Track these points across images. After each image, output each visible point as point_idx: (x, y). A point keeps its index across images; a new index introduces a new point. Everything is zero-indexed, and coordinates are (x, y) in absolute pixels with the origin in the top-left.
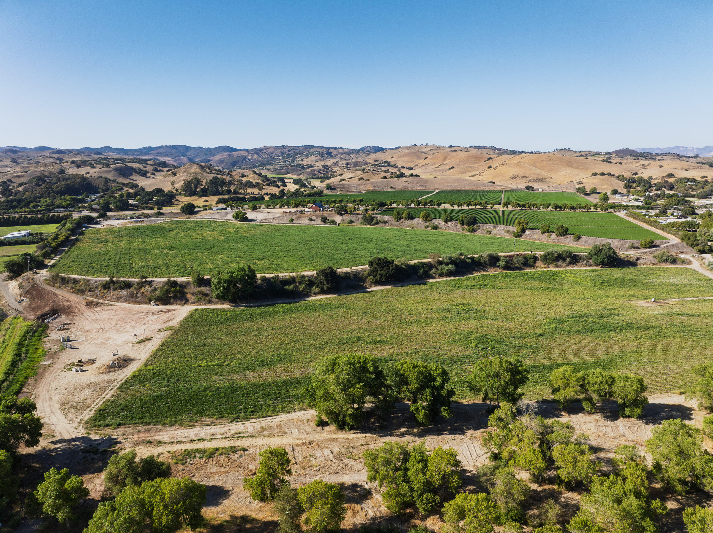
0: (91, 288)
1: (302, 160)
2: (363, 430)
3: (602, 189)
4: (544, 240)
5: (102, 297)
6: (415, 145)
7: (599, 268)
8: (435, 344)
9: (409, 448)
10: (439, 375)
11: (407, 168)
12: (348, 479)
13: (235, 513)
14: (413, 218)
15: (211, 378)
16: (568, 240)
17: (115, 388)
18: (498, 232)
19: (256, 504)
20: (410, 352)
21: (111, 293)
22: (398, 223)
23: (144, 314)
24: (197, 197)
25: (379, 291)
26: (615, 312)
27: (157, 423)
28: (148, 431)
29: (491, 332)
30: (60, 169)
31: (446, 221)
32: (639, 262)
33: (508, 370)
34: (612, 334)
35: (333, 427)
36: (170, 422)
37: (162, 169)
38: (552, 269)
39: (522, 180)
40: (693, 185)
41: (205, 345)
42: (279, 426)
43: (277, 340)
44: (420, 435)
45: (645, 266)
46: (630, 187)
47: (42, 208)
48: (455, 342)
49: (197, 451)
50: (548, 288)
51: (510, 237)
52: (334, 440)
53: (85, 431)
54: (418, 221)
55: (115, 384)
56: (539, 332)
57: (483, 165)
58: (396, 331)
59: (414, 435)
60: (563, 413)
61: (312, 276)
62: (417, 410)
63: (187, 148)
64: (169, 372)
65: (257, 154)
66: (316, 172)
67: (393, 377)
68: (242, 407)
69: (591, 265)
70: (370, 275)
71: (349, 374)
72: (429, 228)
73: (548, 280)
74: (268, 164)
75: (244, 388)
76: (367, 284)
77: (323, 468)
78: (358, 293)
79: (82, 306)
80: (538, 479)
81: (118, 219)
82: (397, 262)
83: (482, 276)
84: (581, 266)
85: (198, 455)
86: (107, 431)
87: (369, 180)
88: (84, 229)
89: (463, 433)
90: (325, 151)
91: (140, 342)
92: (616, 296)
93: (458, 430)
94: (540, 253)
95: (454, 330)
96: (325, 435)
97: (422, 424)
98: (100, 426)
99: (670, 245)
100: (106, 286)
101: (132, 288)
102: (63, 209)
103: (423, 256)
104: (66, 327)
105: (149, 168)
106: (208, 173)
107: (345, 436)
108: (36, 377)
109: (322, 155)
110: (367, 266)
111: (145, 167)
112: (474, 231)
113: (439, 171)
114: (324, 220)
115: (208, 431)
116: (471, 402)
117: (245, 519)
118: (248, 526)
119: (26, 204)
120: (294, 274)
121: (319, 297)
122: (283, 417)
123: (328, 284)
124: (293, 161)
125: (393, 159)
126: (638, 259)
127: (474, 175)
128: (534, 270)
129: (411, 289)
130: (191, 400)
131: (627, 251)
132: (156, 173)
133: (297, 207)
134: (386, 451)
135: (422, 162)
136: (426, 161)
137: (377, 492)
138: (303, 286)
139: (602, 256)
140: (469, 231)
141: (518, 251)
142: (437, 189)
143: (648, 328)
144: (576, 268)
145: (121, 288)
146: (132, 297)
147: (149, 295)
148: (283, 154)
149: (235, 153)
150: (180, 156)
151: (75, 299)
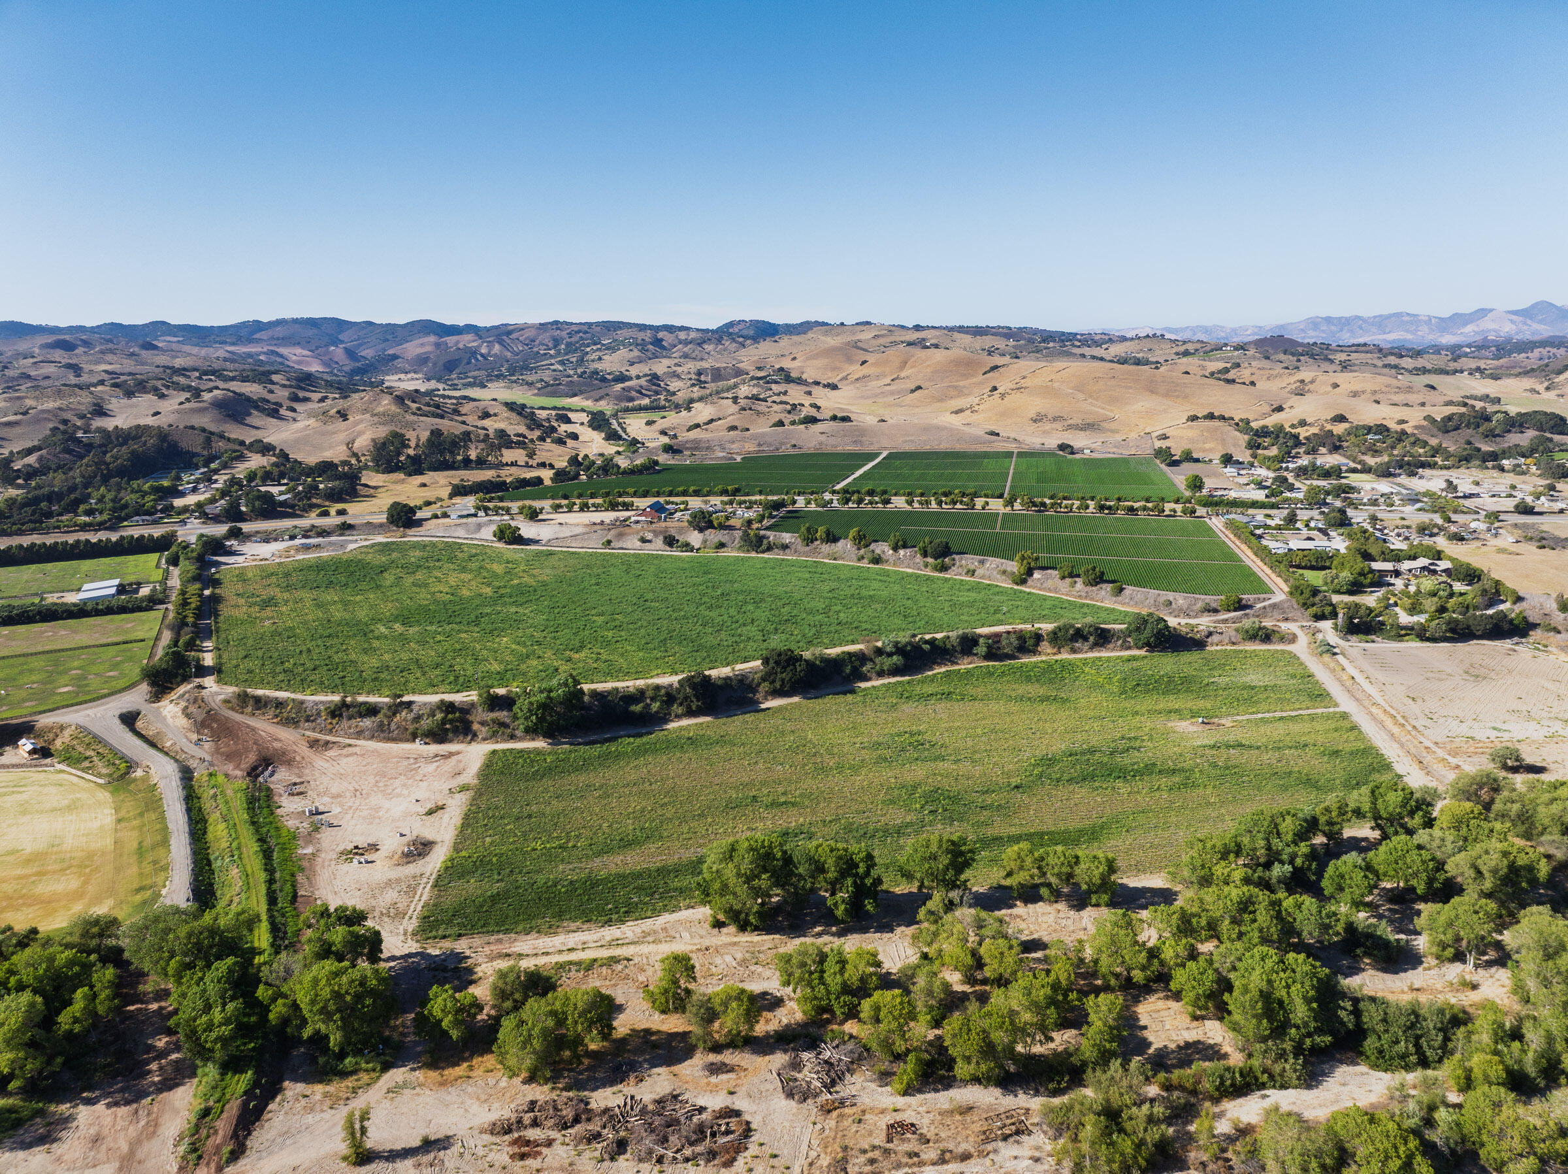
0: (308, 716)
1: (600, 359)
2: (769, 930)
3: (1204, 450)
4: (1064, 590)
5: (331, 730)
6: (842, 324)
7: (1142, 652)
8: (863, 805)
9: (826, 949)
10: (862, 860)
11: (825, 386)
12: (756, 987)
13: (636, 1027)
14: (835, 540)
15: (557, 866)
16: (1103, 593)
17: (429, 886)
18: (987, 573)
19: (657, 1016)
20: (828, 819)
21: (345, 723)
22: (807, 548)
23: (412, 761)
24: (402, 476)
25: (780, 709)
26: (1137, 744)
27: (507, 931)
28: (500, 941)
29: (945, 784)
30: (95, 405)
31: (895, 549)
32: (1209, 640)
33: (948, 851)
34: (1119, 784)
35: (732, 929)
36: (525, 929)
37: (308, 394)
38: (1065, 656)
39: (1054, 425)
40: (1378, 441)
41: (530, 816)
42: (664, 929)
43: (635, 804)
44: (841, 934)
45: (1219, 648)
46: (1258, 447)
47: (105, 517)
48: (892, 802)
49: (571, 963)
50: (1047, 698)
51: (1007, 584)
52: (735, 944)
53: (418, 945)
54: (845, 546)
55: (425, 880)
56: (1015, 781)
57: (981, 383)
58: (809, 784)
59: (833, 935)
60: (1018, 903)
61: (671, 685)
62: (836, 904)
63: (340, 325)
64: (494, 860)
65: (501, 342)
66: (634, 394)
67: (807, 866)
68: (610, 906)
69: (1129, 648)
70: (764, 679)
71: (751, 863)
72: (866, 561)
73: (1051, 681)
74: (526, 368)
75: (606, 880)
76: (759, 696)
77: (726, 976)
78: (745, 713)
79: (303, 749)
80: (970, 980)
81: (267, 541)
82: (807, 655)
83: (948, 674)
84: (1113, 650)
85: (574, 968)
86: (447, 945)
87: (748, 430)
88: (213, 570)
89: (892, 931)
90: (647, 336)
91: (430, 813)
92: (1149, 711)
93: (886, 928)
94: (1046, 627)
95: (893, 780)
96: (723, 938)
97: (843, 922)
98: (435, 938)
99: (1270, 605)
100: (337, 712)
101: (380, 716)
102: (147, 517)
103: (850, 638)
104: (299, 789)
105: (281, 394)
106: (414, 414)
107: (749, 939)
108: (306, 873)
109: (642, 346)
110: (759, 662)
111: (271, 392)
112: (944, 568)
113: (892, 393)
114: (670, 541)
115: (577, 939)
116: (906, 891)
117: (648, 1032)
118: (653, 1038)
119: (68, 505)
120: (640, 683)
121: (685, 722)
122: (665, 918)
123: (698, 700)
124: (581, 361)
125: (796, 364)
126: (1210, 634)
127: (960, 411)
128: (1034, 659)
129: (831, 703)
130: (540, 899)
131: (1196, 617)
132: (296, 405)
133: (613, 510)
134: (800, 953)
135: (856, 370)
136: (865, 370)
137: (790, 999)
138: (658, 704)
139: (1147, 633)
140: (935, 569)
141: (1010, 624)
142: (885, 448)
143: (1174, 771)
144: (1104, 654)
145: (361, 715)
146: (382, 731)
147: (411, 728)
148: (557, 342)
149: (451, 340)
150: (326, 346)
151: (286, 737)
